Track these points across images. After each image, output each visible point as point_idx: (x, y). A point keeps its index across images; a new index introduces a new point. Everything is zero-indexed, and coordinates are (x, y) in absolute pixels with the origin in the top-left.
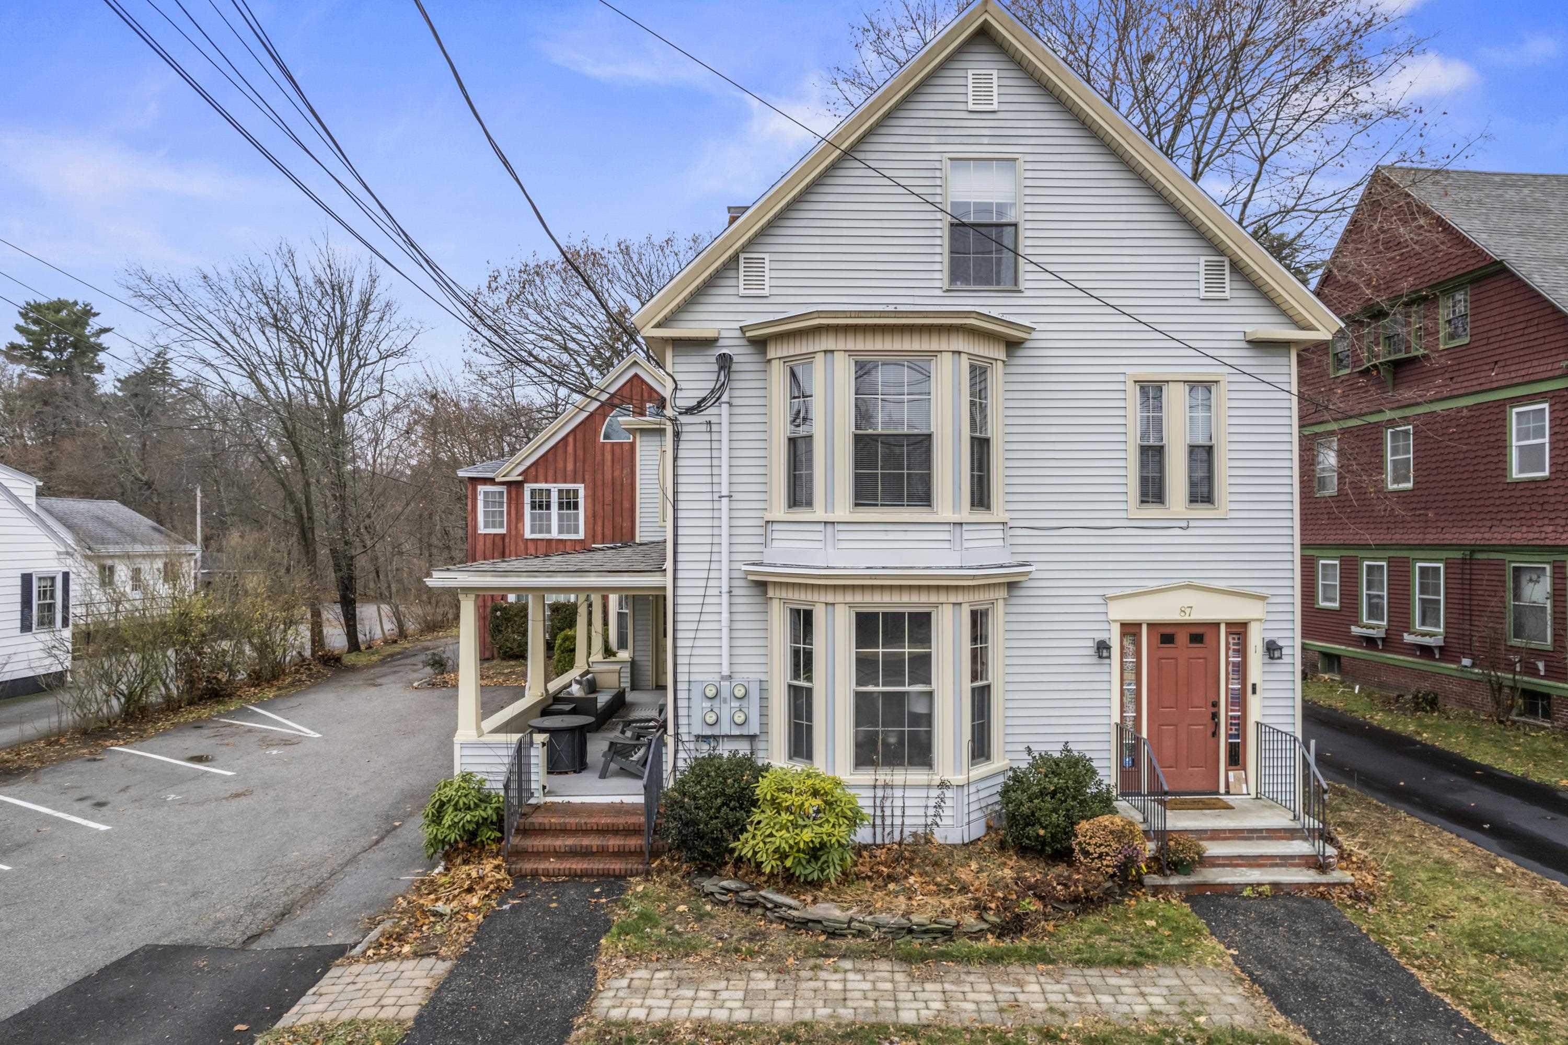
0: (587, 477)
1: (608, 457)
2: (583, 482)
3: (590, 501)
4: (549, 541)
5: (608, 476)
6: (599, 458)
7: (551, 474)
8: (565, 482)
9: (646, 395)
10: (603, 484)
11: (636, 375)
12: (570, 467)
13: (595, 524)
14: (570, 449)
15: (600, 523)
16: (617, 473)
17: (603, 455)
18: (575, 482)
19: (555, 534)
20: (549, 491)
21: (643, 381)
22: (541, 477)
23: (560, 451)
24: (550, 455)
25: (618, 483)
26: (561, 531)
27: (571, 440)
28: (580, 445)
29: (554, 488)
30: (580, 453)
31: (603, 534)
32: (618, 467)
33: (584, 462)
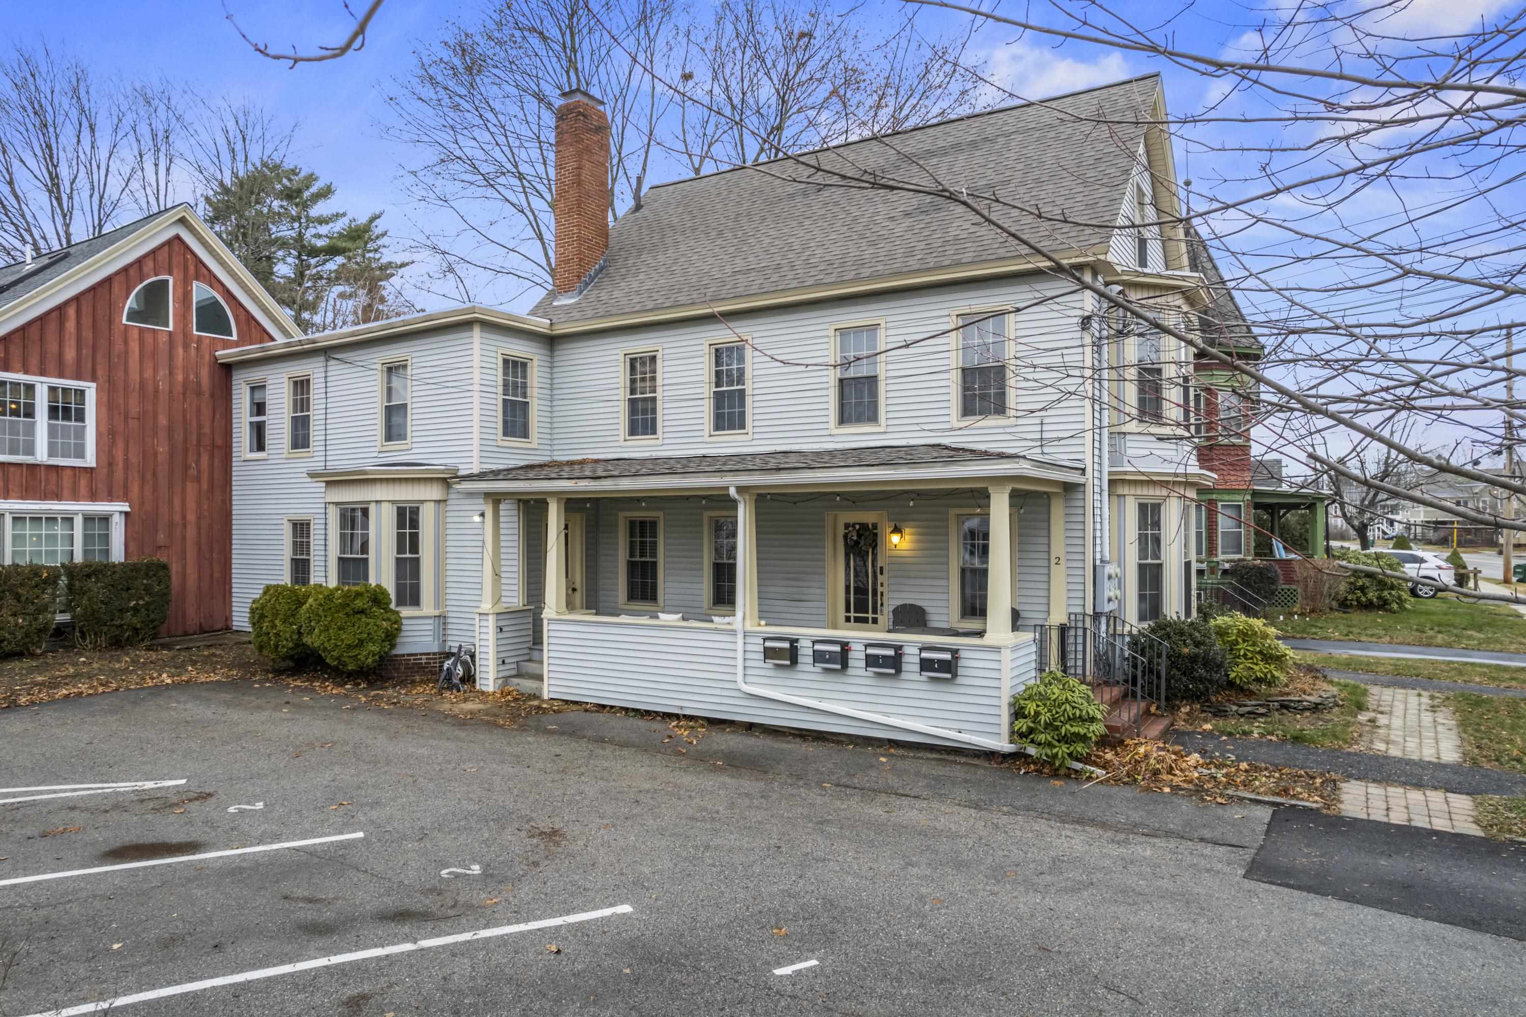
0: (100, 372)
1: (134, 346)
2: (94, 379)
3: (104, 410)
4: (33, 467)
5: (134, 376)
6: (118, 347)
7: (34, 361)
8: (61, 375)
9: (192, 269)
10: (126, 387)
11: (178, 237)
12: (70, 354)
13: (113, 444)
14: (71, 325)
15: (121, 445)
16: (148, 374)
17: (126, 342)
18: (78, 377)
19: (42, 455)
20: (30, 388)
21: (187, 248)
22: (16, 362)
23: (52, 327)
24: (34, 332)
25: (150, 388)
26: (51, 454)
27: (71, 312)
28: (87, 321)
29: (42, 386)
30: (87, 334)
31: (126, 461)
32: (149, 365)
33: (94, 349)
